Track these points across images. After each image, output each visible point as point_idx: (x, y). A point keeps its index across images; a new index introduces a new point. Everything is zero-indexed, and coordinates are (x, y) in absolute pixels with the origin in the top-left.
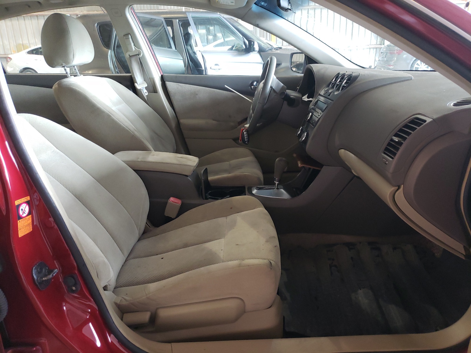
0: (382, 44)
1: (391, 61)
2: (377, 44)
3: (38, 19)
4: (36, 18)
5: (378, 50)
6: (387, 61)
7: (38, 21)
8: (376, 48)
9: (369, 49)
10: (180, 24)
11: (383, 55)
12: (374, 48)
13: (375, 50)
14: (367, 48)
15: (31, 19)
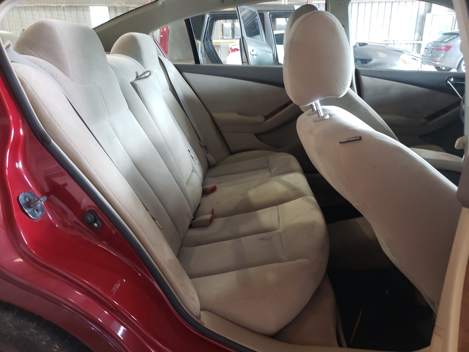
0: (420, 40)
1: (438, 56)
2: (414, 40)
3: (77, 11)
4: (75, 8)
5: (415, 45)
6: (432, 56)
7: (77, 12)
8: (414, 44)
9: (406, 45)
10: (271, 17)
11: (428, 50)
12: (411, 44)
13: (412, 45)
14: (404, 44)
15: (70, 10)
